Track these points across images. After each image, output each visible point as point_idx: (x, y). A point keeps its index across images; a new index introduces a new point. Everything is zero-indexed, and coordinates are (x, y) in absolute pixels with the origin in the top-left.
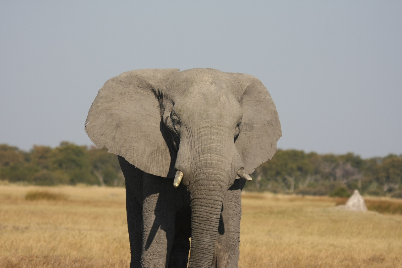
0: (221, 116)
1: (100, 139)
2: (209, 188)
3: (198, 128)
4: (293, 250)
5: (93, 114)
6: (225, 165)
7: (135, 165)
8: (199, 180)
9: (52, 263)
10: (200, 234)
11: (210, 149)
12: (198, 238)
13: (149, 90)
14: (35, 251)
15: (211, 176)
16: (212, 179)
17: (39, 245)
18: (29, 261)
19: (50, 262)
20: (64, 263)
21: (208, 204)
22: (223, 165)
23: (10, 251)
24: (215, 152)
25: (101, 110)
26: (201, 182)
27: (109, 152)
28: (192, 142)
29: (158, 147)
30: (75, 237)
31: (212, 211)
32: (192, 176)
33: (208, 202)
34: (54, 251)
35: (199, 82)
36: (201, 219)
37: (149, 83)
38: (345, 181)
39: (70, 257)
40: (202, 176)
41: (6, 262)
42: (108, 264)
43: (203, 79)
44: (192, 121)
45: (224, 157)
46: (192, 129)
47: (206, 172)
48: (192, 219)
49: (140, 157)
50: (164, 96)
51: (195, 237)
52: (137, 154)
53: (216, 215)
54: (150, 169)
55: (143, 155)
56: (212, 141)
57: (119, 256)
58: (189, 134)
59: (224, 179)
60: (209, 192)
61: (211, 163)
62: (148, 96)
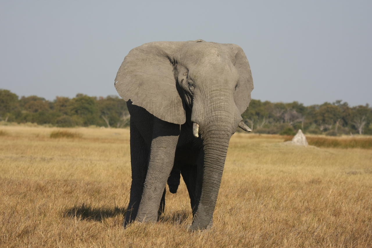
0: (226, 82)
1: (126, 94)
2: (219, 136)
3: (210, 90)
4: (252, 175)
5: (121, 75)
6: (230, 119)
7: (154, 114)
8: (212, 131)
9: (71, 185)
10: (211, 172)
11: (219, 107)
12: (209, 174)
13: (165, 57)
14: (58, 177)
15: (221, 128)
16: (222, 130)
17: (60, 172)
18: (53, 184)
19: (69, 184)
20: (79, 185)
21: (218, 149)
22: (229, 119)
23: (39, 176)
24: (224, 110)
25: (127, 72)
26: (213, 132)
27: (133, 104)
28: (205, 101)
29: (172, 101)
30: (87, 166)
31: (221, 154)
32: (206, 127)
33: (218, 147)
34: (72, 176)
35: (209, 55)
36: (213, 160)
37: (166, 52)
38: (292, 123)
39: (84, 181)
40: (214, 127)
41: (36, 185)
42: (113, 186)
43: (211, 52)
44: (205, 85)
45: (230, 113)
46: (205, 91)
47: (217, 124)
48: (205, 160)
49: (157, 109)
50: (179, 63)
51: (207, 174)
52: (155, 106)
53: (224, 157)
54: (166, 118)
55: (160, 107)
56: (221, 101)
57: (121, 180)
58: (203, 95)
59: (230, 129)
60: (219, 139)
61: (221, 117)
62: (164, 62)
